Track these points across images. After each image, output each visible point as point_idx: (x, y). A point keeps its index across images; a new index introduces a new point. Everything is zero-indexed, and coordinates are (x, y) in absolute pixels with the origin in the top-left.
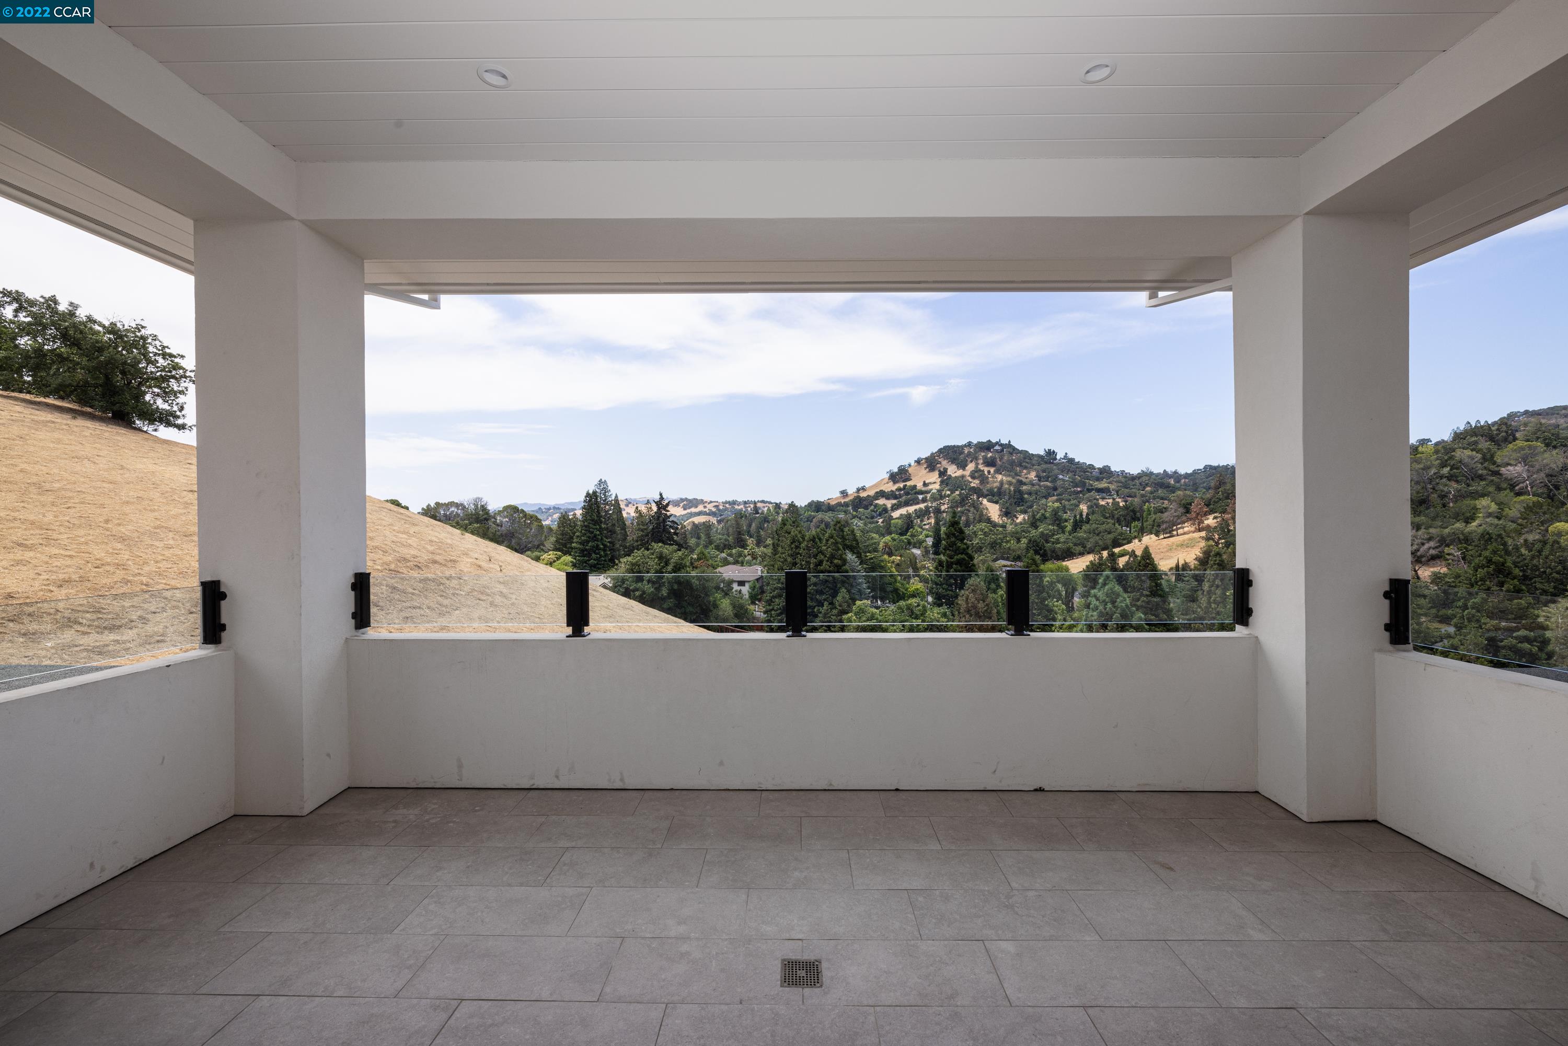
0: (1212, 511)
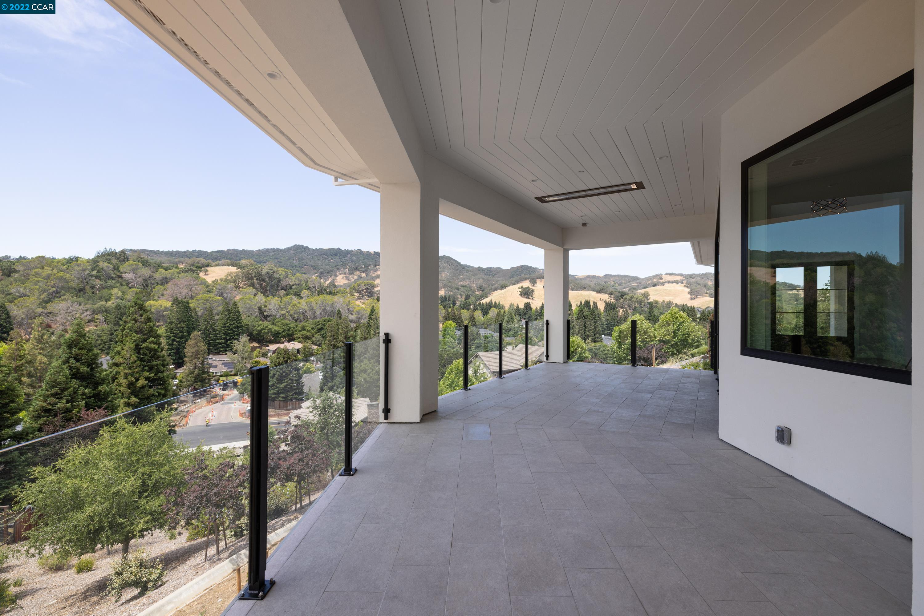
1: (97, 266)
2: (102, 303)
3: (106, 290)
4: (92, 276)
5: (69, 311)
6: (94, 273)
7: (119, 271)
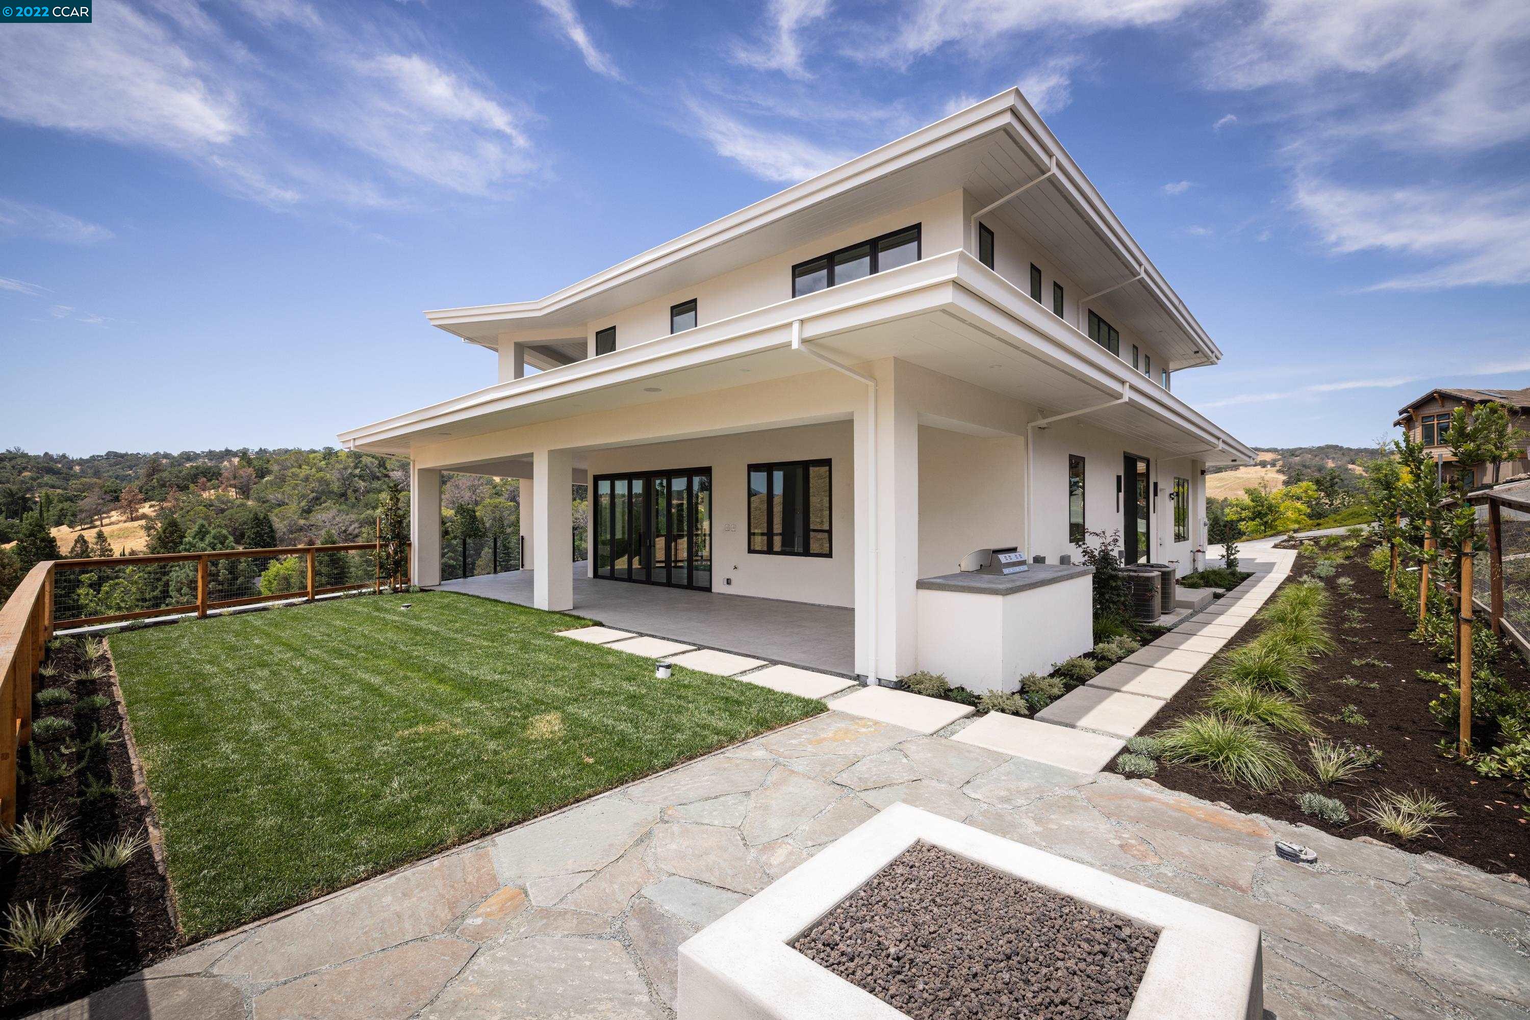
0: (145, 501)
1: (360, 462)
2: (369, 512)
3: (371, 495)
4: (354, 476)
5: (335, 522)
6: (357, 471)
7: (386, 468)
